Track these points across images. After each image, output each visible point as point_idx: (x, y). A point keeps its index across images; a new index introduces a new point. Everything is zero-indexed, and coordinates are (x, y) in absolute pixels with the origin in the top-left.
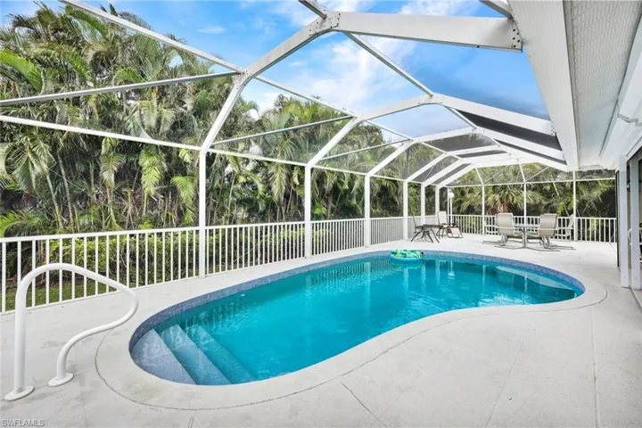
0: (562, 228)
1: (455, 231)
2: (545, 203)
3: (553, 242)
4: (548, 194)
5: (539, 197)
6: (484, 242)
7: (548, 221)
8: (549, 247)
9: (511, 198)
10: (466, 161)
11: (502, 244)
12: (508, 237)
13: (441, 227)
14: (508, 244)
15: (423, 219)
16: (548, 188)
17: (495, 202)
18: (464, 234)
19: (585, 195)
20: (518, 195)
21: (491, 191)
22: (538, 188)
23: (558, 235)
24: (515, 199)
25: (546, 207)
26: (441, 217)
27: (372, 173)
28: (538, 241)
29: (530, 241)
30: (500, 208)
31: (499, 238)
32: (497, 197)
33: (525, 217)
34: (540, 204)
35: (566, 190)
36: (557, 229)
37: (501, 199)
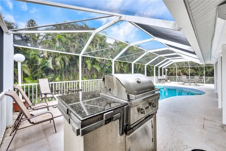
0: (201, 80)
1: (169, 81)
2: (195, 73)
3: (198, 84)
4: (196, 70)
5: (193, 71)
6: (178, 84)
7: (197, 78)
8: (197, 85)
9: (185, 71)
10: (172, 60)
11: (183, 84)
12: (185, 82)
13: (164, 79)
14: (185, 84)
15: (159, 77)
16: (196, 68)
17: (180, 72)
18: (171, 82)
19: (208, 70)
20: (187, 70)
21: (178, 69)
22: (193, 68)
23: (199, 82)
24: (186, 71)
25: (196, 74)
26: (164, 77)
27: (147, 64)
28: (193, 83)
29: (191, 83)
30: (181, 74)
31: (182, 83)
32: (180, 71)
33: (190, 77)
34: (194, 73)
35: (202, 69)
36: (199, 80)
37: (182, 71)
